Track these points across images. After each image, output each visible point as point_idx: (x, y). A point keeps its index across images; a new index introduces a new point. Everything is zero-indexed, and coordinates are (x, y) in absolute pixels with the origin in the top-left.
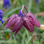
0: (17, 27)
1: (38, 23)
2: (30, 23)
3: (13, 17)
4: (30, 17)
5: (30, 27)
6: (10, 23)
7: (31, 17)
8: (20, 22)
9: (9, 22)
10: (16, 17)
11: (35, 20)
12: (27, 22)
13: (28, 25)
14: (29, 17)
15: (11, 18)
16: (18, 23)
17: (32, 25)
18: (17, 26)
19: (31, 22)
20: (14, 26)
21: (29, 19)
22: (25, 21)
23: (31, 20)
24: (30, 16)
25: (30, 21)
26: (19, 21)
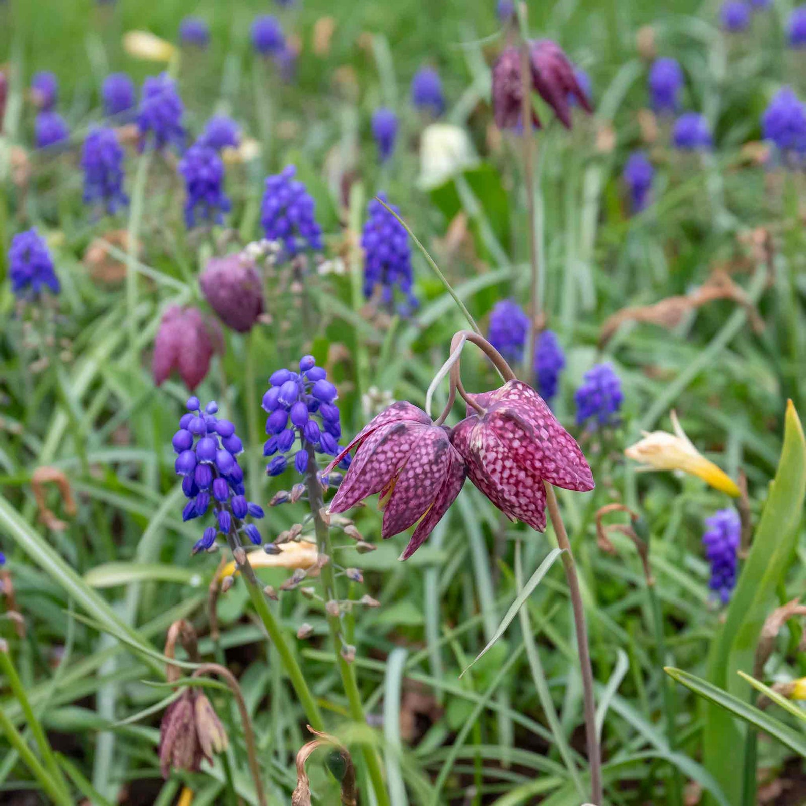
0: (413, 503)
1: (570, 463)
2: (508, 464)
3: (385, 430)
4: (509, 425)
5: (517, 494)
6: (364, 472)
7: (518, 424)
8: (436, 461)
9: (360, 465)
10: (401, 430)
11: (550, 439)
12: (491, 456)
13: (496, 478)
14: (499, 423)
15: (372, 438)
16: (416, 476)
17: (529, 481)
18: (416, 496)
19: (515, 460)
20: (393, 494)
21: (501, 437)
22: (477, 456)
23: (516, 444)
24: (507, 417)
25: (511, 448)
26: (427, 454)
